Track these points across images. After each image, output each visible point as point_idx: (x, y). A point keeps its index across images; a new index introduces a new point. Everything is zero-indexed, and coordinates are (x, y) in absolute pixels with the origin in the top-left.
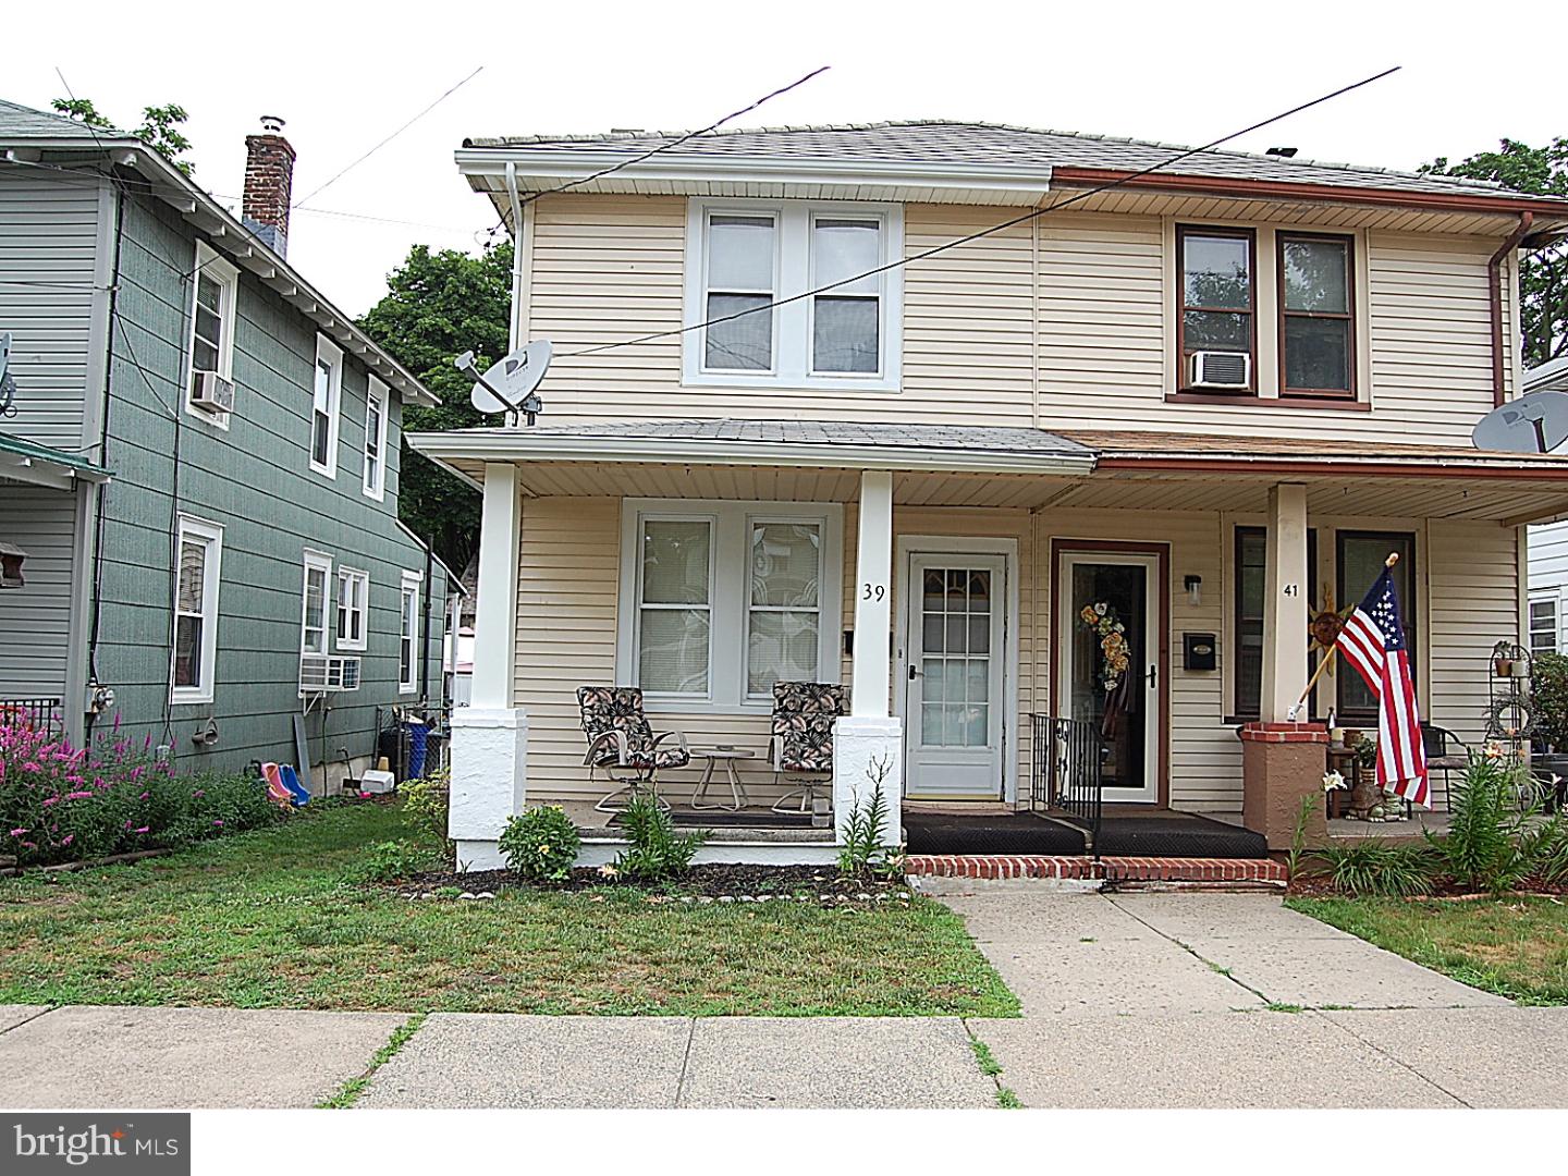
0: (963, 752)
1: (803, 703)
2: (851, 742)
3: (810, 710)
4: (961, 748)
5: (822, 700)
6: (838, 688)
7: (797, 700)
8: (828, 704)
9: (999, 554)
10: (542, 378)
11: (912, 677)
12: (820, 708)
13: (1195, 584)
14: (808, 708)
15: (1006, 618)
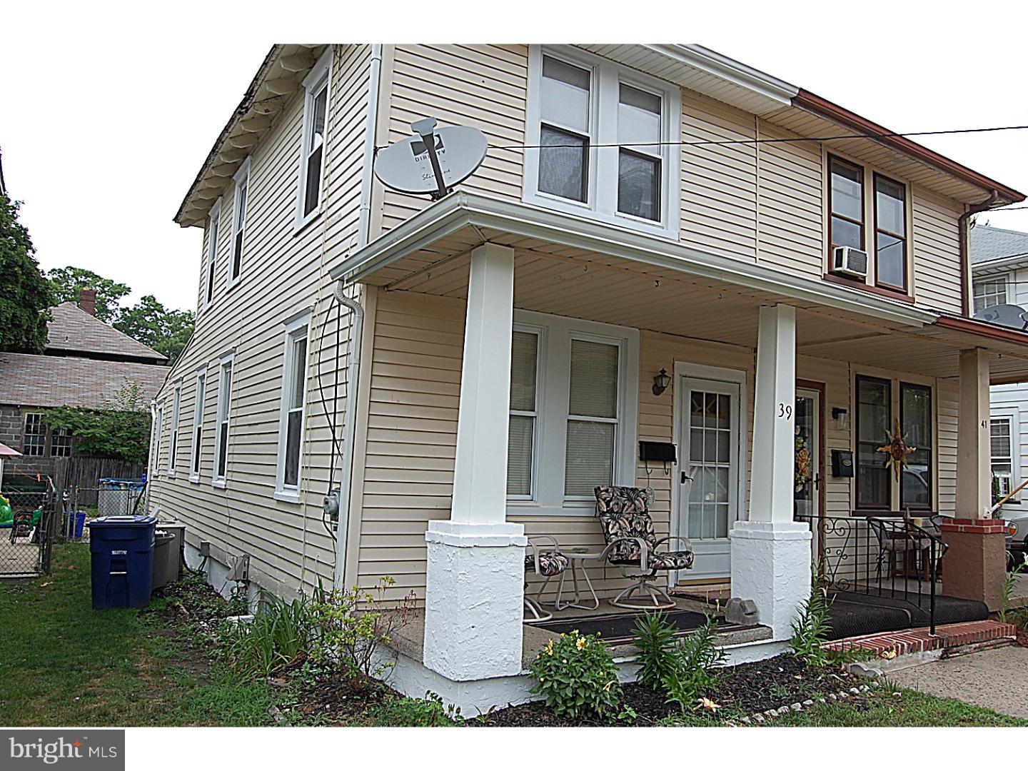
0: (714, 543)
1: (624, 505)
2: (782, 545)
3: (627, 512)
4: (711, 540)
5: (636, 502)
6: (644, 491)
7: (620, 503)
8: (640, 506)
9: (735, 383)
10: (479, 165)
11: (683, 482)
12: (635, 509)
13: (843, 414)
14: (627, 509)
15: (739, 434)
